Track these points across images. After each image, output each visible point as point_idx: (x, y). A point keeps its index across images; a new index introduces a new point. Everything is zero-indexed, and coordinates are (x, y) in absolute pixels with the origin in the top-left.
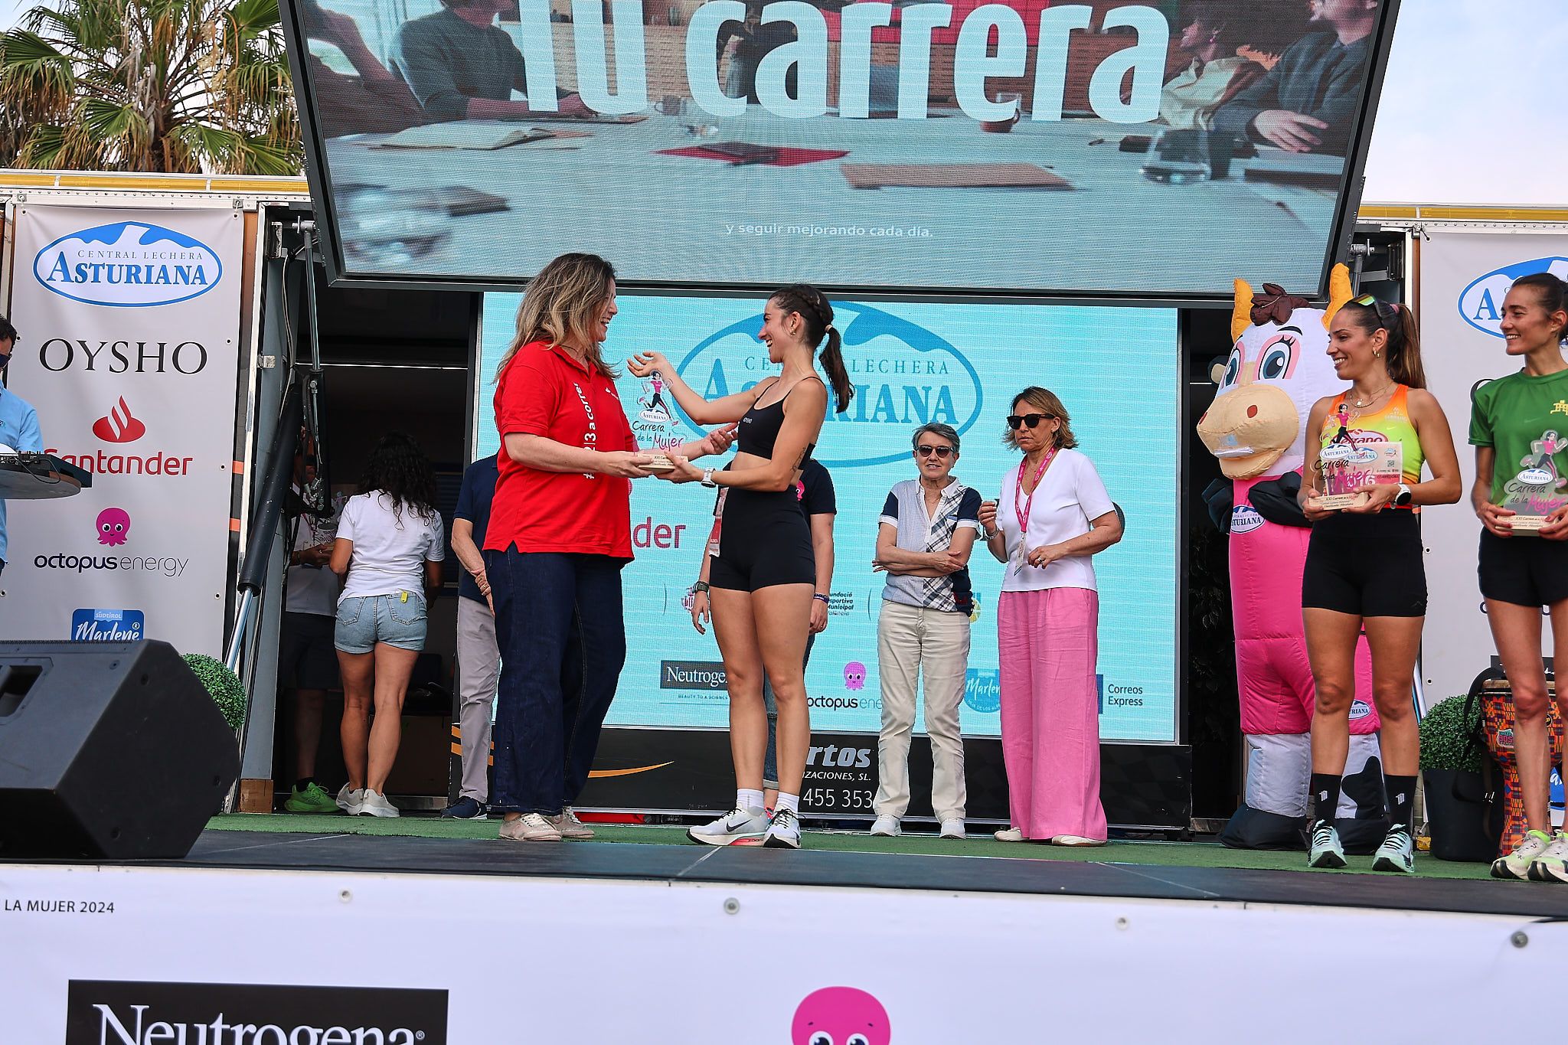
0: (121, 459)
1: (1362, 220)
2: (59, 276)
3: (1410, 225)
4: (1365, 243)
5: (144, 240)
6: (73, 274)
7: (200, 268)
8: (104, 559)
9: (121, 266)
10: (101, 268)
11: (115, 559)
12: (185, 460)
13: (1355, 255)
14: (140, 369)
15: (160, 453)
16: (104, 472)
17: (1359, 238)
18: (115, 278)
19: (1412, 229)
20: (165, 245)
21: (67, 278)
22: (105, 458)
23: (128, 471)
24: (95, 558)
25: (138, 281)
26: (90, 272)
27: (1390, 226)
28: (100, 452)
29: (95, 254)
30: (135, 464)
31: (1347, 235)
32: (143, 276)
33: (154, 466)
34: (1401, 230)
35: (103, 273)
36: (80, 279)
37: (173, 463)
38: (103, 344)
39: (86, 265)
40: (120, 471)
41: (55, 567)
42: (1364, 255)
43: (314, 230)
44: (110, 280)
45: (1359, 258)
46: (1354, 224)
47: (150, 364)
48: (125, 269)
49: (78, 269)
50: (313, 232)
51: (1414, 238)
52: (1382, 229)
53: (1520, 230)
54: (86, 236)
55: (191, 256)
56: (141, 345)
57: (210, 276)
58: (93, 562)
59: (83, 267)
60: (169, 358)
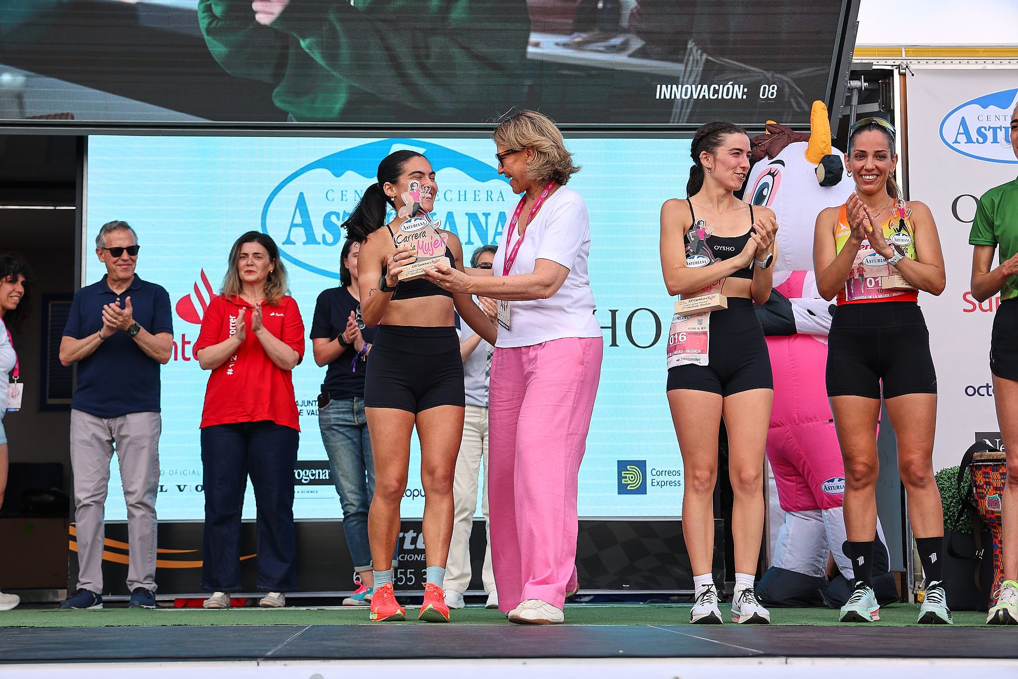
1: (856, 59)
3: (898, 63)
4: (859, 79)
13: (851, 90)
17: (855, 75)
19: (899, 67)
27: (880, 64)
31: (844, 73)
34: (889, 68)
42: (860, 90)
45: (855, 93)
46: (850, 63)
51: (900, 74)
52: (874, 67)
53: (989, 66)
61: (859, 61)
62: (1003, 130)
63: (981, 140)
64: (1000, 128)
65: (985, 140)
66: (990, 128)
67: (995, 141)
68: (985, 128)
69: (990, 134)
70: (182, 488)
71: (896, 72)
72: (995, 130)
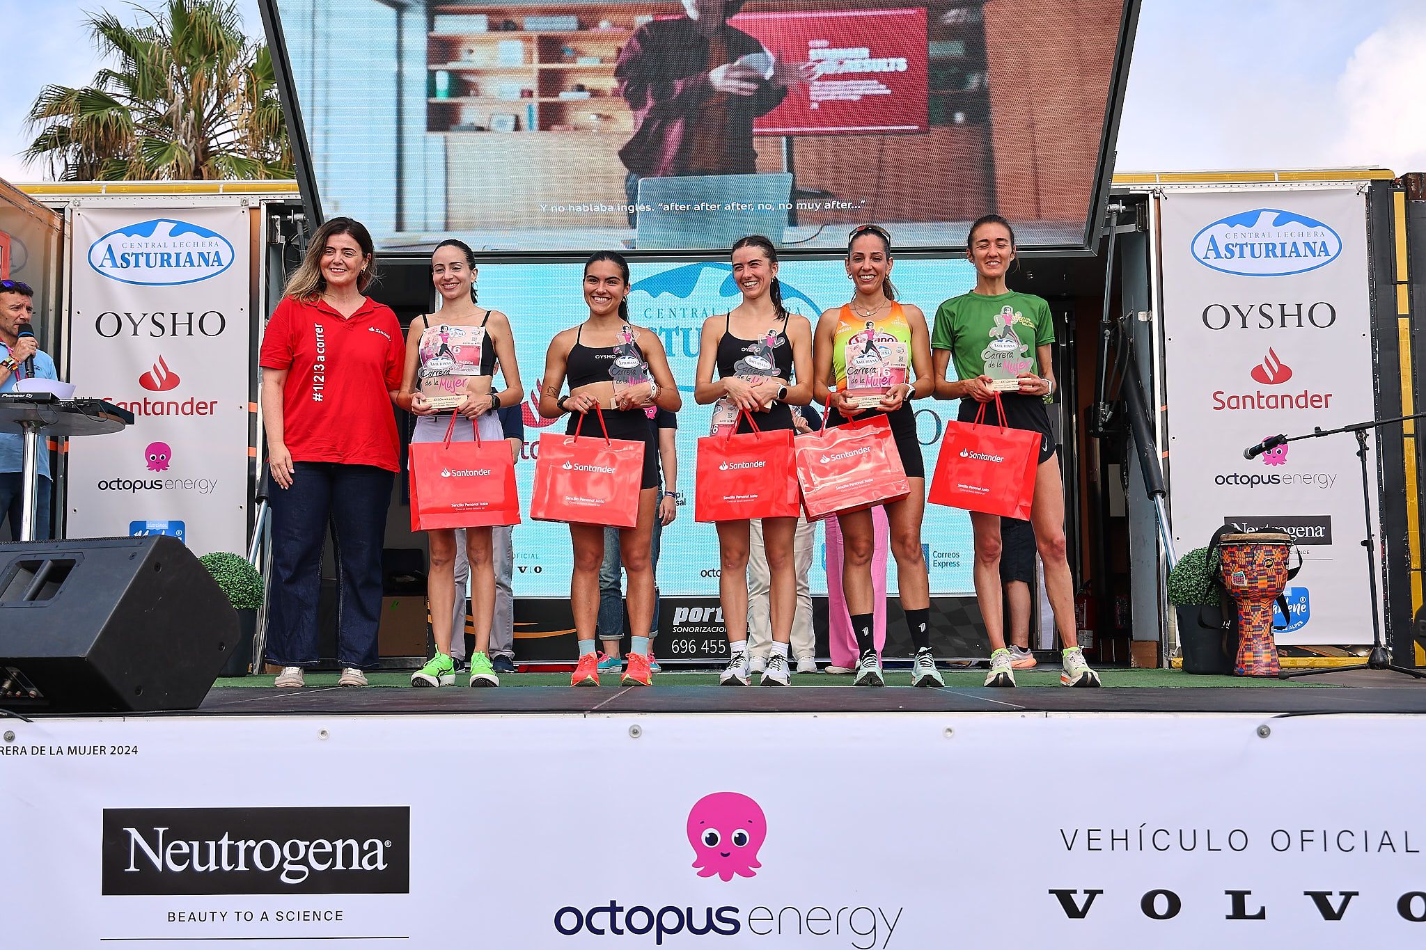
0: (162, 403)
2: (108, 263)
3: (1152, 188)
4: (1118, 203)
5: (173, 233)
6: (119, 261)
7: (217, 253)
8: (152, 481)
9: (156, 254)
10: (140, 256)
11: (161, 481)
12: (212, 403)
13: (1111, 212)
14: (174, 334)
15: (192, 399)
16: (150, 414)
17: (1114, 199)
18: (152, 264)
19: (1153, 191)
20: (189, 236)
21: (115, 265)
22: (150, 403)
23: (168, 414)
24: (145, 481)
25: (170, 265)
26: (132, 260)
27: (1136, 190)
28: (145, 399)
29: (135, 245)
30: (173, 407)
32: (173, 261)
33: (187, 408)
35: (142, 260)
36: (125, 265)
37: (203, 406)
38: (145, 315)
39: (128, 254)
40: (162, 413)
41: (114, 489)
42: (1118, 212)
43: (305, 221)
44: (148, 265)
45: (1115, 215)
46: (1109, 189)
47: (182, 329)
48: (159, 256)
49: (123, 257)
50: (303, 222)
51: (1155, 198)
53: (1235, 189)
54: (128, 231)
55: (210, 244)
56: (174, 315)
57: (225, 260)
58: (143, 485)
59: (126, 256)
60: (196, 324)
61: (1117, 187)
62: (1249, 246)
63: (1229, 255)
64: (1246, 244)
65: (1233, 255)
66: (1237, 244)
67: (1242, 256)
68: (1233, 245)
69: (1237, 250)
70: (523, 569)
71: (1151, 196)
72: (1241, 246)
